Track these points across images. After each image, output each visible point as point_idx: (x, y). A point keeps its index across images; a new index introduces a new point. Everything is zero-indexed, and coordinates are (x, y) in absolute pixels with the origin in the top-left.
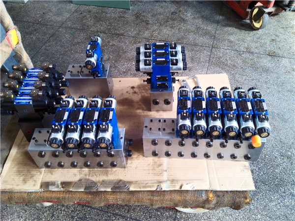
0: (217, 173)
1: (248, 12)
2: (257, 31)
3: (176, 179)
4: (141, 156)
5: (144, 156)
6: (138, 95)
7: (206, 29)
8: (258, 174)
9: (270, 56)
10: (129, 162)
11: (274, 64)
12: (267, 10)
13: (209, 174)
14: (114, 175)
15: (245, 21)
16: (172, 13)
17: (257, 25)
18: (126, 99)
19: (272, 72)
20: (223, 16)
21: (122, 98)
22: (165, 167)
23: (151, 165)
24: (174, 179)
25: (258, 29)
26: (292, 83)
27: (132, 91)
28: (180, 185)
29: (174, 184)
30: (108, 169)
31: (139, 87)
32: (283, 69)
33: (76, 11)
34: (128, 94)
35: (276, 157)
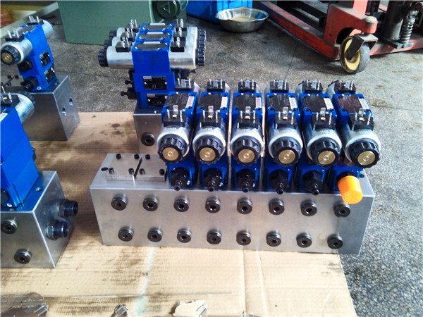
0: (264, 279)
1: (337, 48)
2: (353, 76)
3: (166, 291)
4: (97, 244)
5: (103, 244)
6: (123, 136)
7: (271, 73)
8: (366, 303)
9: (376, 106)
10: (67, 254)
11: (384, 118)
12: (366, 39)
13: (245, 281)
14: (20, 283)
15: (333, 63)
16: (218, 55)
17: (352, 66)
18: (97, 143)
19: (381, 128)
20: (298, 57)
21: (89, 141)
22: (147, 265)
23: (115, 262)
24: (162, 291)
25: (354, 73)
26: (418, 145)
27: (112, 130)
28: (171, 304)
29: (157, 304)
30: (11, 270)
31: (127, 125)
32: (400, 125)
33: (69, 51)
34: (103, 136)
35: (401, 268)
